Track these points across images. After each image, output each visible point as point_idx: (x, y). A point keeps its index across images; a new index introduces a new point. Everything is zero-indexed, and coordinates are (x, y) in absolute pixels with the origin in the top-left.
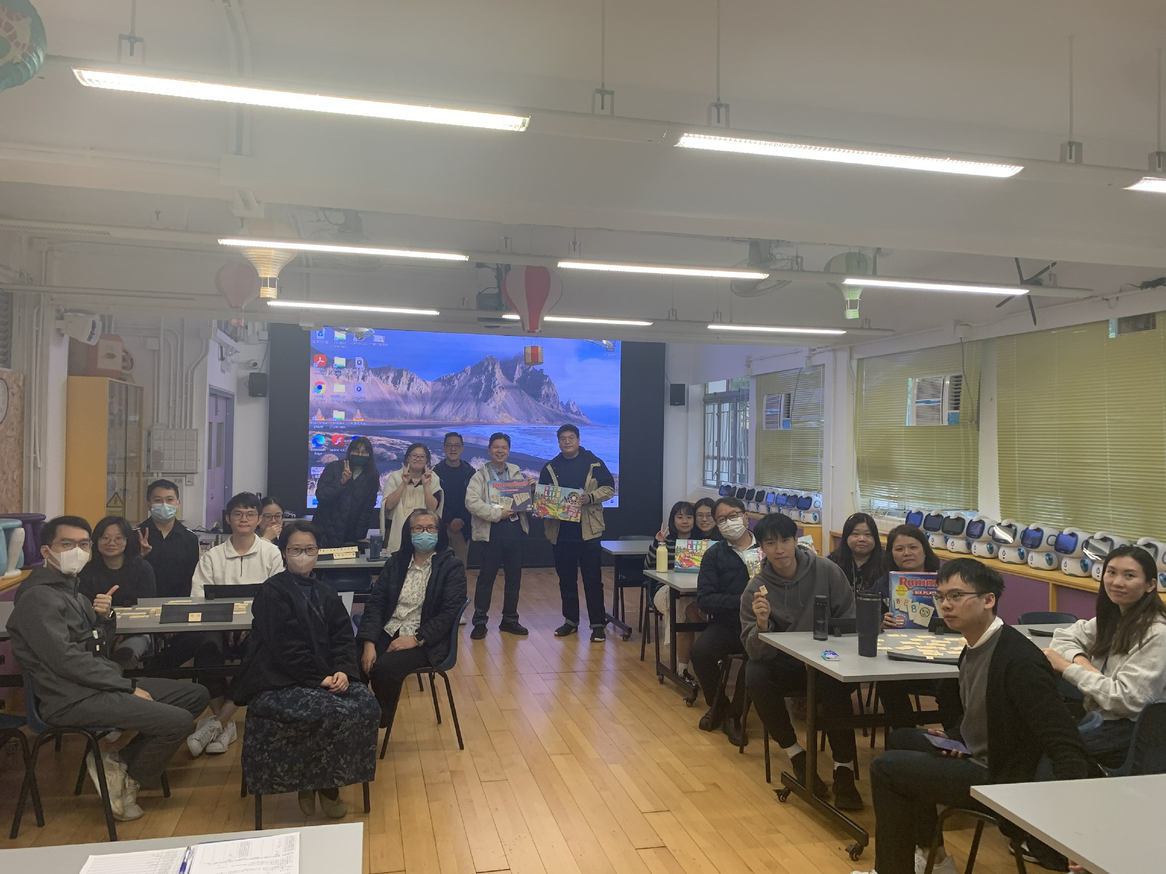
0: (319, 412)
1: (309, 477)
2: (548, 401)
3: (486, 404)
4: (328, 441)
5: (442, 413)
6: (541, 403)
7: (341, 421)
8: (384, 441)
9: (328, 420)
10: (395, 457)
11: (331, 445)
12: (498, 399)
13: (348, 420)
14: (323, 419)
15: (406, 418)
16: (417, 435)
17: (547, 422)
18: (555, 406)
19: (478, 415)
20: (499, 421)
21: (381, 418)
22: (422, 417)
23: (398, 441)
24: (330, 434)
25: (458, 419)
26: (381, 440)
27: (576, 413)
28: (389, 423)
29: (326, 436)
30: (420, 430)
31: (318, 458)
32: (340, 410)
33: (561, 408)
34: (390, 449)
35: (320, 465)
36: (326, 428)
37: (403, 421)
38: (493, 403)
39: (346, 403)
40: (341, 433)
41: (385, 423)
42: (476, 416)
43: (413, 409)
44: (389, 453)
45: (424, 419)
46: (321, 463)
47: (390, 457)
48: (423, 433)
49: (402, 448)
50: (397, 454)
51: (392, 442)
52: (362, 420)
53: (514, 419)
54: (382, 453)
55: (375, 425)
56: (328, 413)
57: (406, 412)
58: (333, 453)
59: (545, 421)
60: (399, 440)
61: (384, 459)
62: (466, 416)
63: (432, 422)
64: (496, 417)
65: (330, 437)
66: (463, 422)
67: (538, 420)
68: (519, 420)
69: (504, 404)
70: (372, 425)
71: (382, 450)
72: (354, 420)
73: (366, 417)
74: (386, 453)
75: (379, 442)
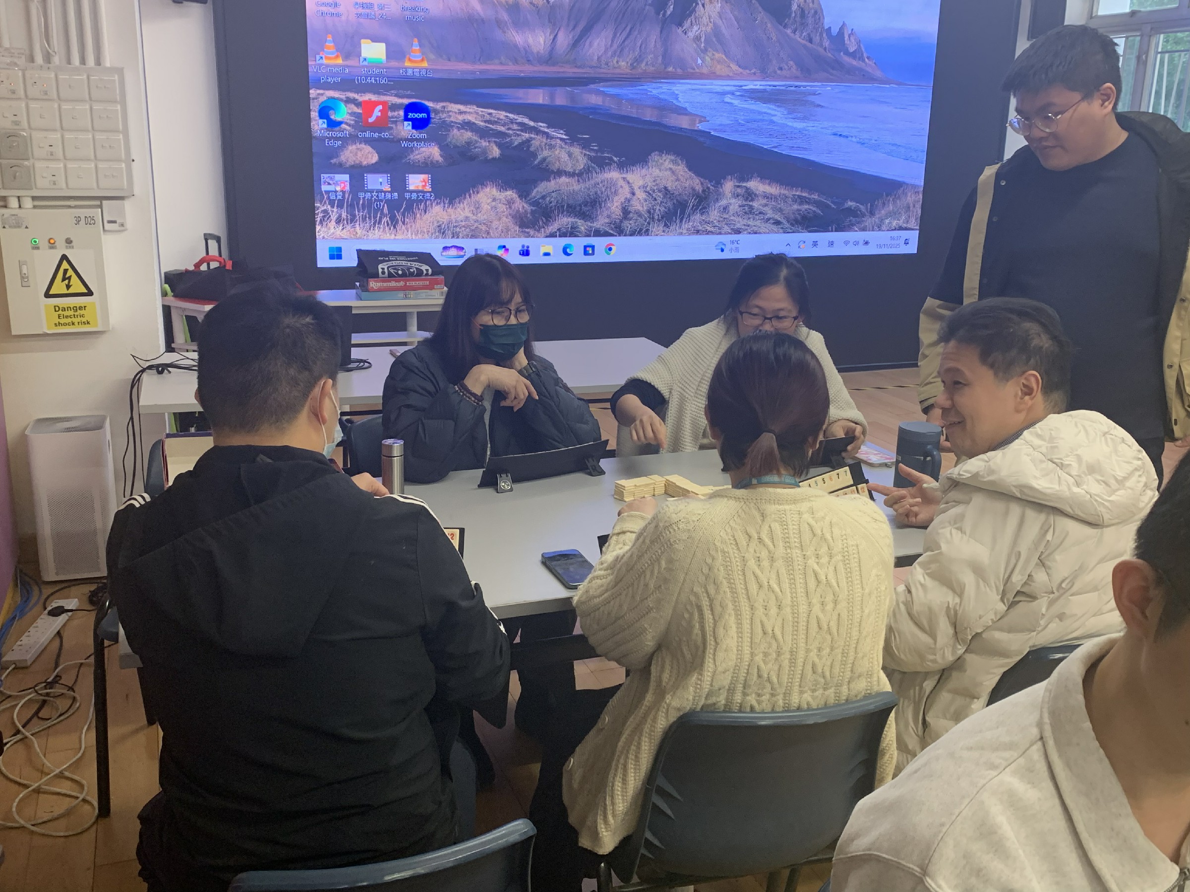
0: (330, 44)
1: (317, 197)
2: (804, 25)
3: (680, 31)
4: (352, 114)
5: (591, 51)
6: (789, 31)
7: (377, 66)
8: (473, 113)
9: (348, 63)
10: (496, 152)
11: (361, 122)
12: (705, 20)
13: (394, 64)
14: (340, 61)
15: (516, 62)
16: (541, 101)
17: (798, 73)
18: (817, 39)
19: (665, 55)
20: (705, 70)
21: (463, 59)
22: (550, 58)
23: (502, 114)
24: (356, 96)
25: (623, 65)
26: (465, 112)
27: (853, 55)
28: (481, 72)
29: (348, 101)
30: (547, 90)
31: (335, 153)
32: (375, 40)
33: (826, 43)
34: (483, 133)
35: (340, 168)
36: (347, 83)
37: (511, 69)
38: (695, 28)
39: (388, 21)
40: (379, 93)
41: (473, 72)
42: (660, 58)
43: (530, 40)
44: (484, 144)
45: (554, 65)
46: (341, 165)
47: (485, 151)
48: (552, 97)
49: (511, 132)
50: (499, 145)
51: (488, 117)
52: (425, 64)
53: (734, 67)
54: (469, 143)
55: (453, 76)
56: (350, 49)
57: (516, 46)
58: (367, 141)
59: (794, 70)
60: (504, 113)
61: (473, 158)
62: (638, 60)
63: (569, 71)
64: (700, 61)
65: (358, 104)
66: (633, 72)
67: (781, 69)
68: (745, 68)
69: (717, 32)
70: (445, 76)
71: (468, 135)
72: (407, 64)
73: (432, 56)
74: (476, 142)
75: (461, 118)
